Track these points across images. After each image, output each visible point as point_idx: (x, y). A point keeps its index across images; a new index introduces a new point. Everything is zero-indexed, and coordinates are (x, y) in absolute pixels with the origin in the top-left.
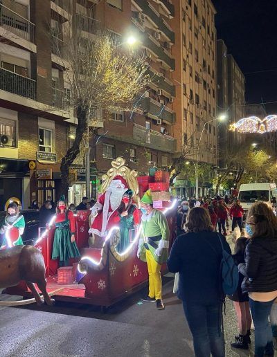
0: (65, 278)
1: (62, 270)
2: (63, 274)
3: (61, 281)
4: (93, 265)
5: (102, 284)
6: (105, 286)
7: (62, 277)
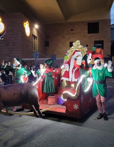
0: (52, 102)
1: (50, 98)
2: (51, 100)
3: (50, 103)
4: (71, 96)
5: (76, 107)
6: (78, 108)
7: (50, 101)
